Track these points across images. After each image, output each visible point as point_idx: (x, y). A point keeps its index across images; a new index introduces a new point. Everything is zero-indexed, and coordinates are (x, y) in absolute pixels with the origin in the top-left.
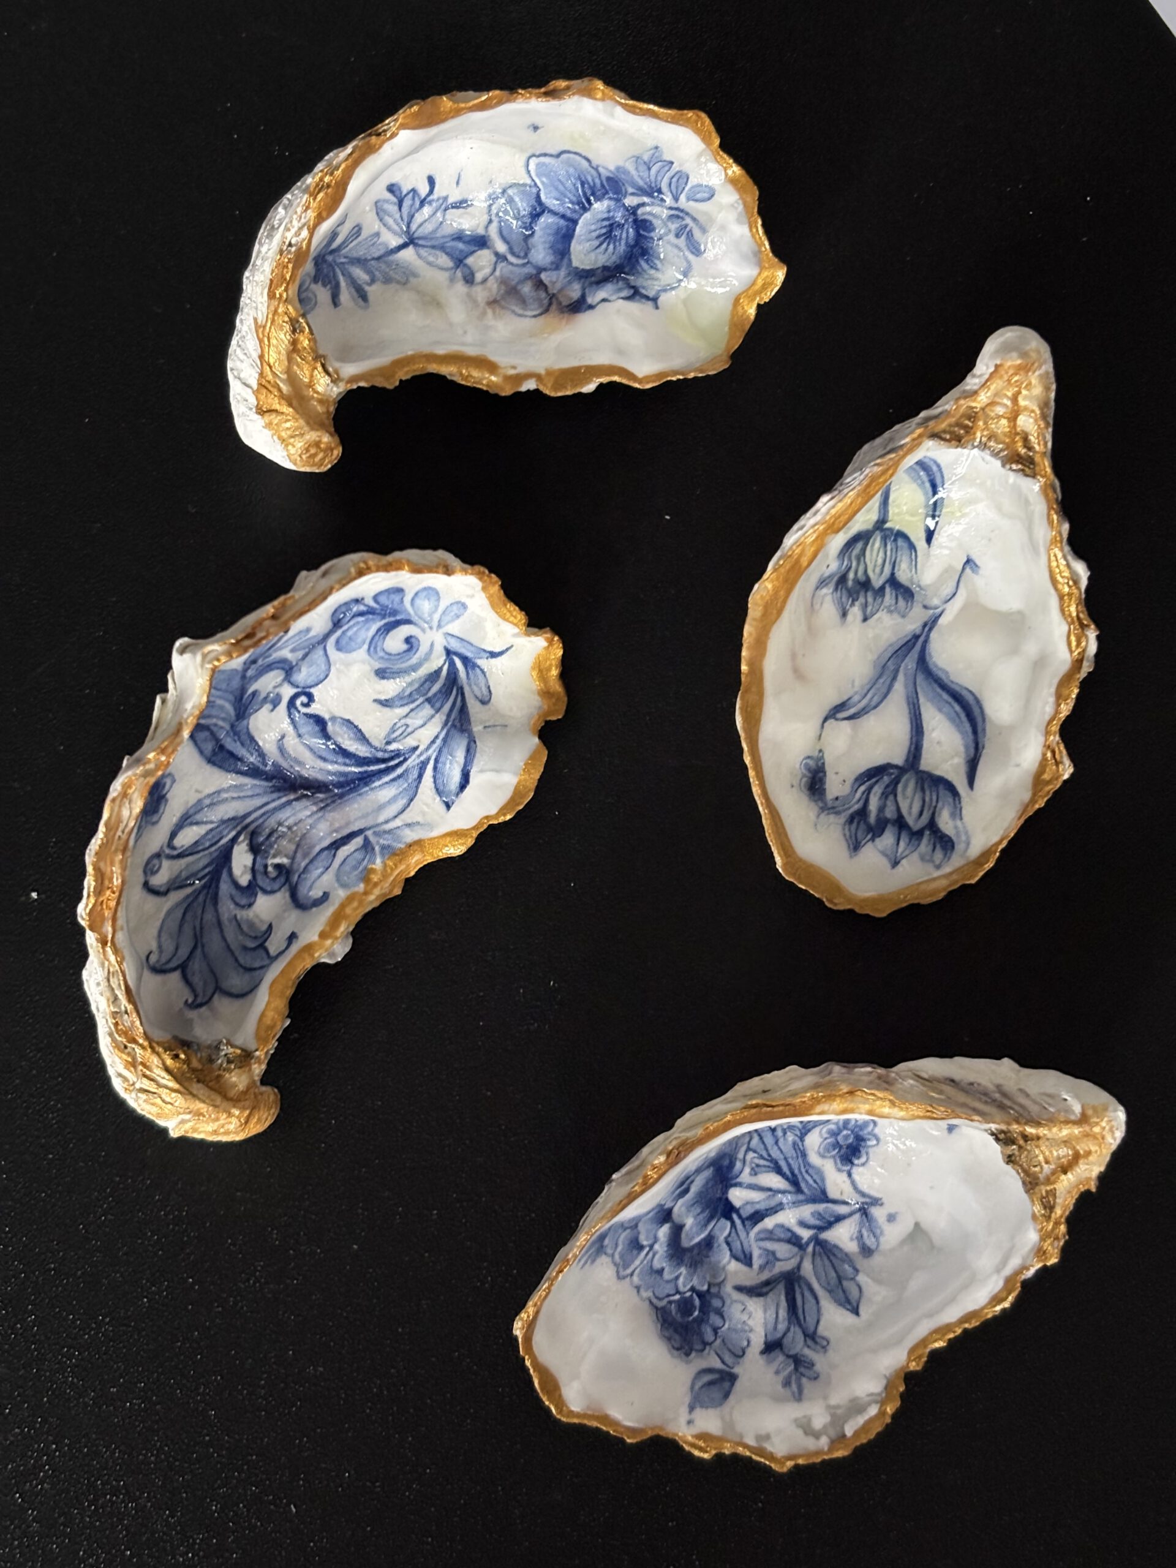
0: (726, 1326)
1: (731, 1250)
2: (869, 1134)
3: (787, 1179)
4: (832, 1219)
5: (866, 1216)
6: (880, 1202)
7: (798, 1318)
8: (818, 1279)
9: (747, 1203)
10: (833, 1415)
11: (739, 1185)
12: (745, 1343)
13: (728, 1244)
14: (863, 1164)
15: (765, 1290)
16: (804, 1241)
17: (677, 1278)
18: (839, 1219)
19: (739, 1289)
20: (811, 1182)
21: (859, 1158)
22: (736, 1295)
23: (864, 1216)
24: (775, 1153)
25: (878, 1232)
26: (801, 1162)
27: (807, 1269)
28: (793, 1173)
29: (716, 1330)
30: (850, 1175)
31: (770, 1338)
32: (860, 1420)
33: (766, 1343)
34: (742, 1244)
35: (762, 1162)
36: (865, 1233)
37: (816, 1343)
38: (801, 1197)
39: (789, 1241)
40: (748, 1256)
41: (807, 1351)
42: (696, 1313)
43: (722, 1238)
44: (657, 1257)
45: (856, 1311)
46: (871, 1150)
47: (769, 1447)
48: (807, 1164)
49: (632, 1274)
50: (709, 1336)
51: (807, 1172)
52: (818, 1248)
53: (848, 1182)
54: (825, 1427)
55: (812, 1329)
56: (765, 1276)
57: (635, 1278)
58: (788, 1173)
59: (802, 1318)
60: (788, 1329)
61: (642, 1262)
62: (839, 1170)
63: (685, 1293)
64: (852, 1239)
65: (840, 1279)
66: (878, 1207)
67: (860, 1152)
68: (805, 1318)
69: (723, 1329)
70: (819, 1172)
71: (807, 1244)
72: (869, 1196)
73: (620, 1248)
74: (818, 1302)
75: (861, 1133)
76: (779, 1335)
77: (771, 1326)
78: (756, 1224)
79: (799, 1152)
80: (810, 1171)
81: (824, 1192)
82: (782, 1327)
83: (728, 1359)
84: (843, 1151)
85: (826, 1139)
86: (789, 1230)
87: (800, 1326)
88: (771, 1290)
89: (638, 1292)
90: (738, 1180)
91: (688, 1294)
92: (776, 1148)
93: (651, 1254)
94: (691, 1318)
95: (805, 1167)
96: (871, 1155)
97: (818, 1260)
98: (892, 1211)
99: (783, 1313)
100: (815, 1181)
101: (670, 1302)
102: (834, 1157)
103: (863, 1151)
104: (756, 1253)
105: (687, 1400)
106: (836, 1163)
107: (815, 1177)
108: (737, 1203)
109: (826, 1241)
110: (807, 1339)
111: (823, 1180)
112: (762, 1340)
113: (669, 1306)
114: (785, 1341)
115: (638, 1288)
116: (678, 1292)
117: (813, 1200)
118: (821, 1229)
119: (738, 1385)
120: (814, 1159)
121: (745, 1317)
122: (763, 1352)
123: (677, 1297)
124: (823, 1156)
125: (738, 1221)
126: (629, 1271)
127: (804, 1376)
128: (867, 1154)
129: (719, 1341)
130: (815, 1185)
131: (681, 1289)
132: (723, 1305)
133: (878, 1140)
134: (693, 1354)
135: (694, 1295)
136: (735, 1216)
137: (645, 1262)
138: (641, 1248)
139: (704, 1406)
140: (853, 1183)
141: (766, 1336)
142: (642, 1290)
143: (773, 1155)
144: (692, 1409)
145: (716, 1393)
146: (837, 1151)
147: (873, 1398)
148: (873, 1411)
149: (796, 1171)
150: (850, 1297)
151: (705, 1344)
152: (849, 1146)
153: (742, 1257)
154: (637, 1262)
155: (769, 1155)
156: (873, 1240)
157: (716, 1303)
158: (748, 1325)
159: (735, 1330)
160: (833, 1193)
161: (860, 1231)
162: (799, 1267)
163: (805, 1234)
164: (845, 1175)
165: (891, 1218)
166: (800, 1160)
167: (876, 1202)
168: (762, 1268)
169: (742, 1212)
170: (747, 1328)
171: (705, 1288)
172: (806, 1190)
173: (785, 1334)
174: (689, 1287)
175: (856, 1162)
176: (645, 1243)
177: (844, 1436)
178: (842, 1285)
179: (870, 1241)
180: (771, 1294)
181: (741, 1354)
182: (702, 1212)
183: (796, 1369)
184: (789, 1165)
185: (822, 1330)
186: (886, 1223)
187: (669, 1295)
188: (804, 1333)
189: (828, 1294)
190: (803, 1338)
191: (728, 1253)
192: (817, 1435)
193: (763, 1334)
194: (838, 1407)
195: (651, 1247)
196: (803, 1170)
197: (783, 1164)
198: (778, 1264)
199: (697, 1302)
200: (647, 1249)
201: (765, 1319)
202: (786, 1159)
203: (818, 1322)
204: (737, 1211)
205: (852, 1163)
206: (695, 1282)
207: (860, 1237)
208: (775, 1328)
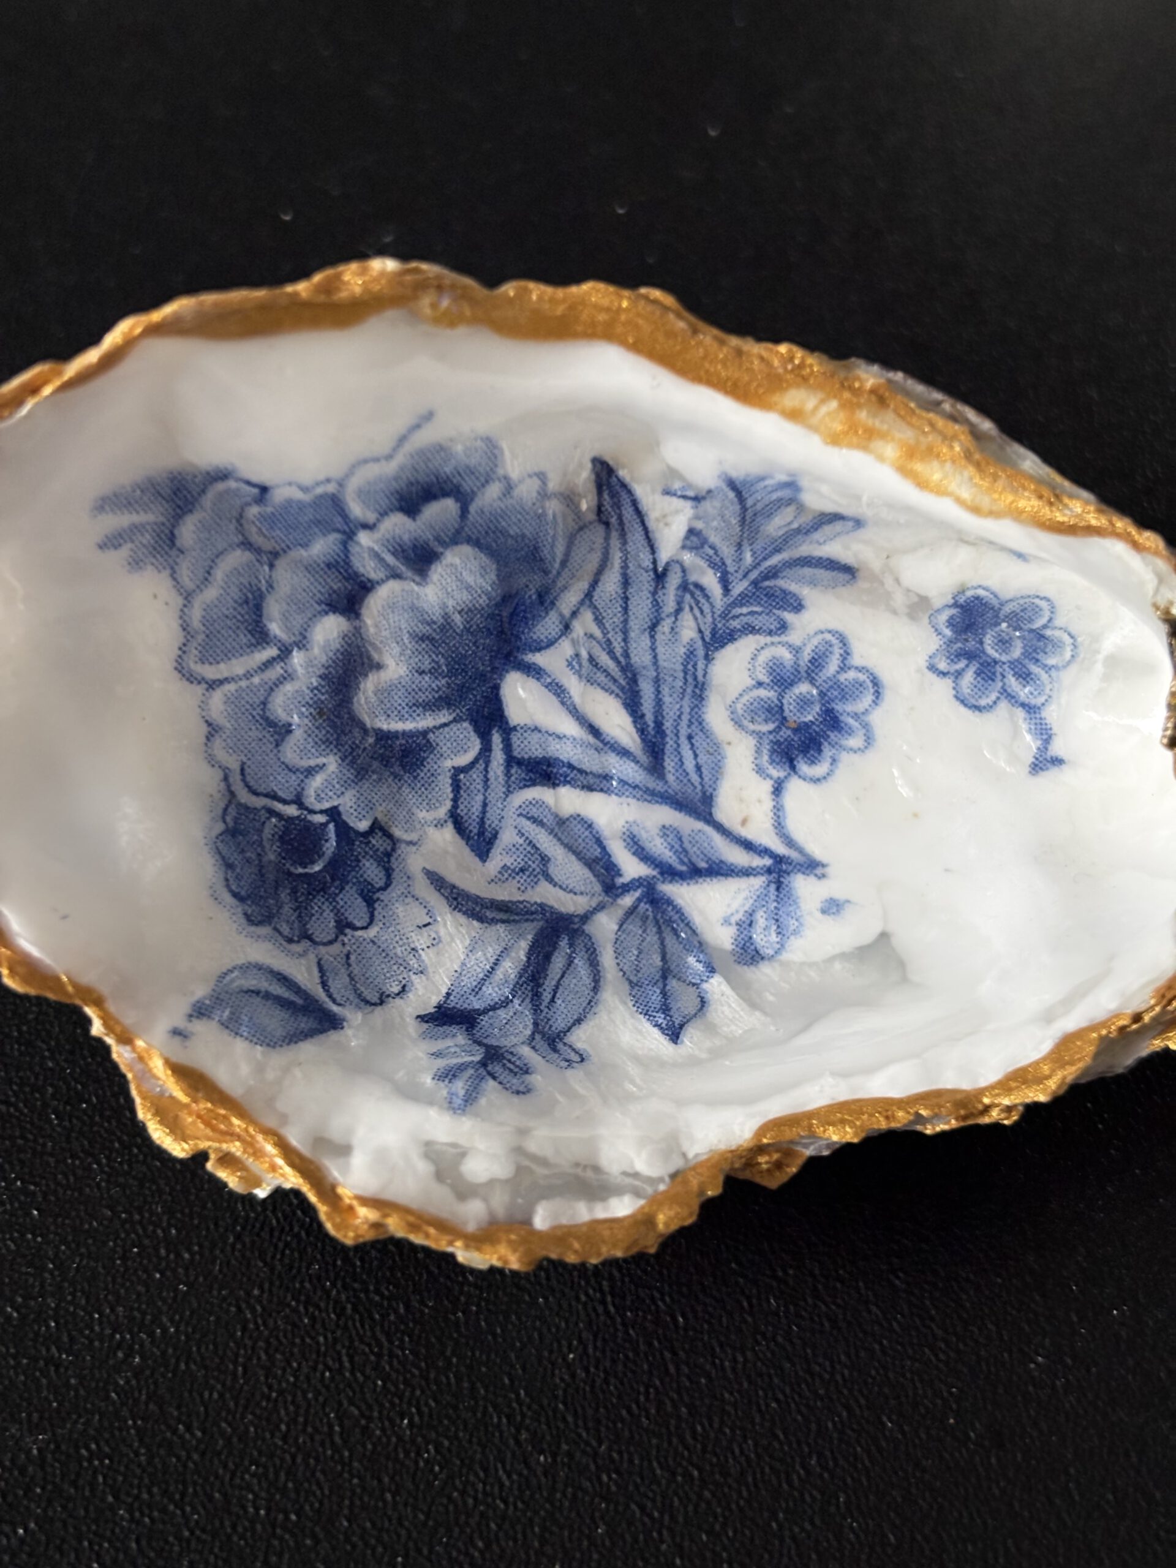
0: (372, 932)
1: (455, 800)
2: (856, 716)
3: (642, 731)
4: (703, 865)
5: (778, 889)
6: (819, 871)
7: (536, 996)
8: (618, 954)
9: (536, 729)
10: (520, 1170)
11: (534, 671)
12: (396, 989)
13: (456, 786)
14: (816, 781)
15: (489, 914)
16: (619, 881)
17: (310, 772)
18: (717, 870)
19: (437, 881)
20: (689, 764)
21: (812, 762)
22: (423, 888)
23: (773, 887)
24: (640, 656)
25: (793, 924)
26: (686, 710)
27: (605, 926)
28: (659, 724)
29: (343, 925)
30: (778, 790)
31: (453, 1002)
32: (583, 1212)
33: (439, 1007)
34: (485, 805)
35: (604, 659)
36: (761, 920)
37: (555, 1050)
38: (652, 783)
39: (590, 864)
40: (488, 835)
41: (526, 1051)
42: (317, 868)
43: (448, 764)
44: (289, 688)
45: (674, 1034)
46: (845, 757)
47: (334, 1170)
48: (698, 721)
49: (213, 685)
50: (323, 924)
51: (690, 737)
52: (643, 906)
53: (768, 803)
54: (491, 1183)
55: (559, 1024)
56: (505, 893)
57: (217, 698)
58: (649, 718)
59: (547, 996)
60: (505, 1003)
61: (248, 675)
62: (760, 770)
63: (312, 812)
64: (726, 922)
65: (665, 974)
66: (812, 879)
67: (820, 751)
68: (553, 1000)
69: (359, 933)
70: (716, 750)
71: (627, 888)
72: (800, 850)
73: (211, 594)
74: (596, 989)
75: (839, 707)
76: (477, 1005)
77: (469, 982)
78: (533, 783)
79: (690, 679)
80: (698, 740)
81: (708, 799)
82: (492, 993)
83: (339, 984)
84: (786, 733)
85: (760, 684)
86: (599, 842)
87: (536, 1009)
88: (503, 921)
89: (209, 737)
90: (539, 659)
91: (320, 819)
92: (646, 641)
93: (278, 670)
94: (300, 870)
95: (690, 724)
96: (842, 771)
97: (634, 927)
98: (839, 895)
99: (510, 968)
100: (698, 768)
101: (272, 812)
102: (759, 735)
103: (828, 752)
104: (508, 837)
105: (201, 991)
106: (758, 751)
107: (703, 759)
108: (515, 714)
109: (669, 902)
110: (538, 1037)
111: (718, 769)
112: (435, 1000)
113: (264, 814)
114: (484, 1020)
115: (213, 730)
116: (298, 801)
117: (679, 804)
118: (669, 873)
119: (333, 1036)
120: (716, 716)
121: (420, 940)
122: (422, 1018)
123: (292, 811)
124: (738, 723)
125: (498, 756)
126: (210, 672)
127: (494, 1078)
128: (834, 761)
129: (336, 948)
130: (695, 778)
131: (310, 800)
132: (384, 888)
133: (869, 740)
134: (265, 930)
135: (331, 826)
136: (496, 739)
137: (256, 680)
138: (261, 637)
139: (231, 1025)
140: (778, 811)
141: (448, 994)
142: (218, 743)
143: (635, 659)
144: (200, 1011)
145: (275, 1020)
146: (771, 726)
147: (633, 1183)
148: (622, 1207)
149: (668, 725)
150: (674, 1006)
151: (307, 936)
152: (802, 728)
153: (474, 829)
154: (238, 666)
155: (626, 655)
156: (774, 938)
157: (372, 871)
158: (418, 958)
159: (385, 953)
160: (727, 809)
161: (751, 914)
162: (586, 918)
163: (631, 868)
164: (767, 786)
165: (832, 907)
166: (686, 703)
167: (812, 866)
168: (507, 873)
169: (515, 739)
170: (413, 962)
171: (363, 825)
172: (670, 778)
173: (493, 1008)
174: (326, 805)
175: (804, 768)
176: (275, 628)
177: (527, 1222)
178: (665, 985)
179: (764, 937)
180: (501, 928)
181: (375, 1000)
182: (434, 672)
183: (483, 1064)
184: (659, 703)
185: (580, 1038)
186: (819, 915)
187: (274, 797)
188: (536, 1024)
189: (626, 987)
190: (528, 1032)
191: (449, 804)
192: (464, 1191)
193: (444, 991)
194: (544, 1162)
195: (285, 653)
196: (684, 731)
197: (646, 689)
198: (544, 888)
199: (331, 845)
200: (272, 652)
201: (463, 964)
202: (657, 681)
203: (579, 1021)
204: (508, 731)
205: (793, 768)
206: (347, 802)
207: (747, 924)
208: (477, 990)
